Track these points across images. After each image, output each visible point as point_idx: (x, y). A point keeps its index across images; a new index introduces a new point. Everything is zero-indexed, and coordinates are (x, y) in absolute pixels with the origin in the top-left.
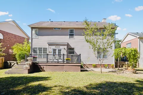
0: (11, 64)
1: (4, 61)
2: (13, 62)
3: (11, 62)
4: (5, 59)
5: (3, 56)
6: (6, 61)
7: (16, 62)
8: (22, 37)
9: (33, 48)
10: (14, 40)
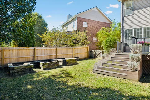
0: (96, 54)
1: (89, 50)
2: (98, 51)
3: (96, 51)
4: (90, 48)
5: (88, 44)
6: (91, 50)
7: (101, 51)
8: (104, 23)
9: (125, 31)
10: (97, 27)
